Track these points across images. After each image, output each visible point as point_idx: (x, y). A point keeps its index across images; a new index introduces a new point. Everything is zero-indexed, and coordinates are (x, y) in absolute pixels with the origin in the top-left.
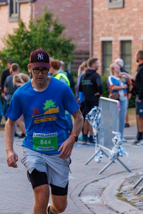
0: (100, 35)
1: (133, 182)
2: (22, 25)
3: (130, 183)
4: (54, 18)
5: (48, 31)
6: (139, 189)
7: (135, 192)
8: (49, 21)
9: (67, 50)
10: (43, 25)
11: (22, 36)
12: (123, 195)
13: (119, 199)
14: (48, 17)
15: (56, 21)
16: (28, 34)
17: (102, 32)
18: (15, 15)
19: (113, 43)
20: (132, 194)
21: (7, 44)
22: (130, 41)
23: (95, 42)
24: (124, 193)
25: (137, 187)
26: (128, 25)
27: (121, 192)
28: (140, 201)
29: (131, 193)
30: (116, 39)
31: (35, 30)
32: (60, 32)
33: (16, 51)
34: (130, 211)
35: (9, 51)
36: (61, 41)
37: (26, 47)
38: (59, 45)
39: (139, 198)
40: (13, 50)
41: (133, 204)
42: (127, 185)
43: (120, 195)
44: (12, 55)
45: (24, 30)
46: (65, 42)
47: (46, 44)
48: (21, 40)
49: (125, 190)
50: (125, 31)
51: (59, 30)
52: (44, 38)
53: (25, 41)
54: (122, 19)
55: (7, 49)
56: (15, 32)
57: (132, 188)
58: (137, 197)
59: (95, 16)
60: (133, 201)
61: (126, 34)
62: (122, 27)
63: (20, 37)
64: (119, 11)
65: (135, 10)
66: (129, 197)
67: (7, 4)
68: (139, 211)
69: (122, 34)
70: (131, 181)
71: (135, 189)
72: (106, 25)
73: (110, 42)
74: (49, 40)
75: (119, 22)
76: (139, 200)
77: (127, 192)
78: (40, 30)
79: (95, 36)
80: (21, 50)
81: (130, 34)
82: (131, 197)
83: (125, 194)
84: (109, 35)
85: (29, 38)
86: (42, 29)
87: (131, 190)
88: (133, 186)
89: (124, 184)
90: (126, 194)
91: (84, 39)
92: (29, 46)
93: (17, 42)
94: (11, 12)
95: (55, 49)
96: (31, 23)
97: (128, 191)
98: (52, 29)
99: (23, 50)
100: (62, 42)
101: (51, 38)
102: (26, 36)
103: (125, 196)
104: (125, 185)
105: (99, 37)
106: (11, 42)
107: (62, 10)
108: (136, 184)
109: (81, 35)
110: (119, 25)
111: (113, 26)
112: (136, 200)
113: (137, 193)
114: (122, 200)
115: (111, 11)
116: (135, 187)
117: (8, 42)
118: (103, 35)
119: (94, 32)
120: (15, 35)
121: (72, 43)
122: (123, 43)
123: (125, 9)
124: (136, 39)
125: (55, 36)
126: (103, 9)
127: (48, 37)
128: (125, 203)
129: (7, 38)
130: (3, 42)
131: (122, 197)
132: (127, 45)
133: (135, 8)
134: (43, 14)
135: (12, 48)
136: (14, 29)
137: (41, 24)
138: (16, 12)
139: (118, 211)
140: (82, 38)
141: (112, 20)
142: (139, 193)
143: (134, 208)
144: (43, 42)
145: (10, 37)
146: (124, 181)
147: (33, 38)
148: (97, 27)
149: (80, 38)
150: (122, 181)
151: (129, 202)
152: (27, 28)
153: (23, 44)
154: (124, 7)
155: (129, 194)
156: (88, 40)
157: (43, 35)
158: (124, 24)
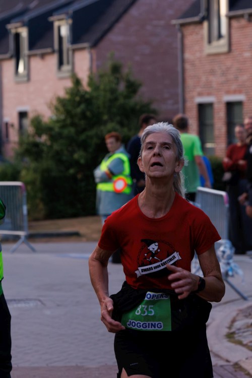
0: (196, 94)
1: (250, 314)
2: (77, 82)
3: (246, 317)
4: (125, 71)
5: (117, 90)
8: (118, 76)
10: (109, 81)
11: (77, 99)
12: (236, 336)
13: (229, 341)
14: (116, 69)
15: (128, 75)
16: (87, 96)
17: (199, 89)
18: (66, 68)
19: (216, 106)
20: (250, 333)
22: (240, 103)
23: (188, 104)
26: (236, 79)
27: (233, 330)
29: (248, 331)
30: (218, 100)
31: (97, 89)
32: (135, 92)
33: (68, 121)
34: (247, 359)
35: (58, 121)
36: (136, 105)
37: (83, 115)
38: (133, 110)
40: (64, 120)
41: (251, 349)
42: (242, 319)
43: (232, 335)
44: (64, 126)
45: (80, 89)
46: (143, 106)
47: (114, 110)
48: (76, 104)
49: (238, 327)
50: (234, 87)
51: (132, 88)
52: (110, 101)
53: (83, 106)
54: (228, 69)
55: (54, 118)
56: (67, 93)
57: (249, 324)
59: (187, 66)
60: (250, 344)
61: (235, 92)
62: (227, 81)
63: (75, 100)
64: (222, 57)
65: (247, 55)
67: (53, 52)
69: (228, 92)
70: (247, 314)
72: (204, 79)
73: (211, 105)
74: (118, 104)
75: (224, 74)
77: (242, 331)
78: (104, 89)
79: (188, 96)
80: (76, 120)
81: (240, 92)
82: (249, 338)
83: (238, 333)
84: (209, 94)
85: (88, 102)
86: (108, 88)
87: (248, 327)
89: (237, 318)
90: (240, 334)
91: (170, 102)
92: (88, 114)
93: (70, 108)
94: (61, 63)
95: (128, 117)
96: (91, 79)
97: (244, 328)
98: (122, 87)
99: (80, 120)
100: (138, 107)
101: (121, 101)
102: (83, 99)
103: (240, 336)
104: (239, 320)
105: (193, 98)
106: (61, 109)
107: (137, 58)
109: (166, 96)
110: (223, 79)
111: (215, 80)
114: (233, 342)
115: (212, 58)
117: (57, 109)
118: (200, 94)
119: (187, 90)
120: (67, 97)
121: (154, 106)
122: (230, 106)
123: (232, 54)
124: (250, 99)
125: (127, 97)
126: (198, 55)
127: (116, 99)
128: (239, 347)
129: (55, 102)
130: (50, 108)
131: (233, 337)
132: (236, 109)
133: (247, 51)
134: (109, 65)
135: (62, 117)
136: (65, 88)
137: (106, 79)
138: (68, 62)
139: (230, 359)
140: (169, 99)
141: (212, 72)
144: (110, 107)
145: (60, 100)
146: (238, 315)
147: (94, 101)
148: (190, 82)
149: (164, 100)
150: (234, 314)
151: (245, 346)
152: (85, 86)
153: (79, 110)
154: (230, 50)
155: (245, 334)
156: (176, 103)
157: (109, 95)
158: (231, 77)
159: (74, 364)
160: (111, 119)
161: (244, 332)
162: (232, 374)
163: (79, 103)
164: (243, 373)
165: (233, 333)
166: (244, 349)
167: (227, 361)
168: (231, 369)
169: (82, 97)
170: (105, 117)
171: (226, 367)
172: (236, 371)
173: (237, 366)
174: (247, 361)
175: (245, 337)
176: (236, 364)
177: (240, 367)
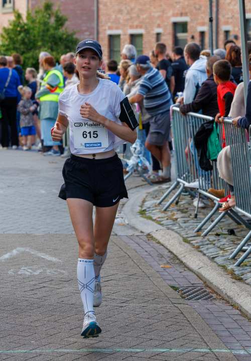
0: (107, 28)
1: (156, 197)
2: (19, 16)
3: (154, 198)
4: (55, 9)
5: (49, 23)
6: (165, 205)
7: (160, 209)
8: (49, 12)
9: (70, 44)
10: (43, 16)
11: (19, 29)
12: (146, 213)
13: (142, 217)
14: (48, 7)
15: (57, 12)
16: (26, 27)
17: (109, 24)
18: (8, 5)
19: (122, 37)
20: (158, 211)
21: (1, 38)
22: (141, 35)
23: (101, 36)
24: (147, 210)
25: (163, 203)
26: (138, 17)
27: (143, 209)
28: (167, 219)
29: (156, 209)
30: (124, 32)
31: (33, 22)
32: (62, 25)
33: (11, 46)
34: (157, 231)
35: (3, 46)
36: (63, 34)
37: (23, 42)
38: (61, 39)
39: (166, 215)
40: (8, 45)
41: (159, 223)
42: (150, 200)
43: (143, 212)
44: (7, 50)
45: (21, 22)
46: (68, 36)
47: (47, 38)
48: (18, 33)
49: (148, 206)
50: (136, 23)
51: (60, 21)
52: (44, 31)
53: (22, 35)
54: (132, 9)
56: (10, 25)
57: (157, 204)
58: (163, 215)
59: (101, 6)
60: (159, 219)
61: (137, 27)
62: (131, 18)
63: (16, 30)
66: (154, 214)
68: (167, 231)
69: (132, 27)
70: (154, 196)
71: (161, 206)
72: (113, 17)
73: (118, 36)
74: (49, 33)
75: (128, 13)
76: (165, 219)
77: (151, 209)
78: (39, 22)
79: (101, 30)
80: (17, 45)
81: (141, 27)
82: (157, 215)
84: (117, 28)
85: (27, 31)
86: (42, 21)
87: (156, 206)
88: (158, 201)
89: (146, 199)
90: (150, 211)
91: (87, 33)
92: (26, 40)
93: (13, 36)
94: (4, 2)
95: (56, 44)
96: (29, 14)
97: (153, 207)
98: (52, 20)
99: (20, 45)
100: (65, 36)
101: (52, 31)
102: (23, 29)
103: (150, 213)
104: (148, 200)
105: (105, 30)
106: (6, 36)
108: (161, 199)
109: (84, 28)
110: (128, 17)
111: (122, 17)
112: (162, 218)
113: (163, 209)
114: (145, 218)
116: (160, 203)
117: (3, 37)
118: (110, 28)
119: (100, 25)
120: (11, 27)
121: (75, 37)
122: (133, 37)
124: (148, 33)
125: (56, 28)
127: (48, 30)
128: (150, 222)
129: (1, 31)
132: (138, 40)
134: (41, 5)
135: (7, 43)
136: (9, 21)
137: (39, 16)
138: (10, 2)
140: (86, 31)
141: (120, 11)
142: (165, 210)
143: (161, 227)
144: (43, 36)
145: (5, 30)
146: (147, 196)
147: (31, 31)
148: (102, 18)
149: (82, 32)
150: (144, 196)
151: (154, 220)
152: (24, 19)
153: (19, 38)
155: (154, 211)
156: (91, 34)
157: (42, 27)
158: (134, 15)
159: (24, 233)
160: (44, 45)
162: (146, 242)
163: (20, 32)
164: (154, 242)
165: (145, 211)
166: (155, 224)
167: (142, 232)
168: (145, 238)
169: (22, 27)
170: (40, 44)
171: (141, 237)
172: (149, 240)
173: (149, 236)
174: (157, 232)
176: (149, 234)
177: (152, 237)
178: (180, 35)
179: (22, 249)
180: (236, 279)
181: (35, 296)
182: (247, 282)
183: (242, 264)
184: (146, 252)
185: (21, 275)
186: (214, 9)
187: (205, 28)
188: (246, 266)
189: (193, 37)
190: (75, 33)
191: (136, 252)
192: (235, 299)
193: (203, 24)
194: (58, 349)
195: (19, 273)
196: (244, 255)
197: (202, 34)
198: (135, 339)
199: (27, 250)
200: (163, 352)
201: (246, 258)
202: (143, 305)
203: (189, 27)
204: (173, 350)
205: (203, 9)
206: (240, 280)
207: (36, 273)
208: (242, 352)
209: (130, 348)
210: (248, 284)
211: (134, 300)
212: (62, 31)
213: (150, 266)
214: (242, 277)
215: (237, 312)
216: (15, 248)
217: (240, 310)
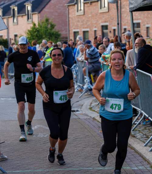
2: (35, 25)
4: (50, 21)
8: (48, 22)
9: (57, 36)
10: (45, 24)
11: (35, 30)
12: (93, 108)
13: (91, 110)
14: (47, 20)
15: (51, 22)
16: (38, 29)
17: (74, 27)
18: (30, 20)
19: (79, 32)
20: (97, 107)
21: (27, 34)
22: (88, 32)
23: (70, 32)
26: (86, 23)
27: (91, 107)
30: (81, 30)
31: (41, 27)
32: (53, 28)
33: (32, 38)
35: (28, 38)
36: (54, 32)
37: (37, 36)
38: (53, 34)
40: (30, 37)
41: (98, 113)
42: (94, 103)
44: (30, 39)
45: (36, 27)
46: (56, 33)
47: (47, 34)
49: (93, 105)
50: (85, 26)
51: (53, 26)
52: (45, 31)
53: (36, 33)
54: (84, 20)
55: (27, 37)
56: (31, 28)
59: (70, 19)
60: (98, 111)
61: (86, 28)
62: (83, 24)
63: (34, 31)
64: (82, 16)
65: (90, 15)
67: (26, 15)
69: (84, 28)
70: (96, 101)
72: (76, 24)
73: (78, 32)
74: (48, 32)
75: (82, 22)
78: (44, 27)
79: (70, 29)
80: (34, 37)
81: (88, 28)
84: (77, 29)
85: (38, 31)
87: (96, 105)
88: (98, 103)
89: (92, 103)
91: (64, 31)
92: (38, 35)
93: (32, 33)
94: (28, 19)
95: (51, 36)
96: (39, 24)
98: (49, 26)
99: (36, 37)
100: (55, 33)
101: (49, 31)
105: (72, 30)
106: (29, 33)
107: (53, 17)
109: (63, 29)
111: (79, 24)
115: (78, 17)
117: (28, 34)
118: (74, 29)
119: (70, 27)
120: (31, 30)
121: (59, 33)
122: (84, 32)
123: (85, 15)
124: (91, 30)
125: (51, 30)
126: (74, 16)
127: (47, 30)
128: (94, 112)
129: (27, 31)
130: (25, 33)
131: (92, 109)
132: (86, 34)
133: (90, 14)
134: (44, 19)
135: (30, 36)
136: (30, 27)
137: (44, 24)
138: (31, 18)
139: (91, 116)
141: (78, 21)
144: (45, 33)
145: (29, 31)
146: (92, 101)
147: (40, 31)
148: (71, 25)
149: (62, 31)
150: (91, 101)
151: (96, 112)
153: (35, 34)
154: (84, 14)
156: (66, 31)
157: (45, 29)
158: (85, 23)
159: (40, 118)
160: (46, 37)
161: (95, 107)
162: (93, 122)
163: (35, 32)
164: (96, 121)
165: (92, 108)
166: (96, 113)
167: (91, 117)
168: (92, 120)
169: (36, 29)
170: (44, 36)
171: (90, 119)
174: (97, 117)
175: (96, 109)
176: (94, 118)
177: (95, 119)
178: (105, 31)
179: (39, 126)
180: (132, 136)
181: (45, 146)
182: (137, 137)
183: (135, 130)
184: (93, 125)
185: (39, 137)
186: (119, 19)
187: (116, 28)
188: (136, 130)
189: (110, 32)
190: (59, 31)
191: (88, 125)
192: (132, 145)
193: (115, 26)
194: (56, 169)
195: (38, 136)
196: (136, 126)
197: (114, 30)
198: (89, 164)
199: (41, 126)
200: (102, 169)
201: (136, 127)
202: (92, 149)
203: (108, 27)
204: (106, 168)
205: (114, 19)
206: (134, 137)
207: (45, 136)
208: (136, 168)
209: (87, 168)
210: (138, 138)
211: (88, 147)
212: (53, 30)
213: (95, 132)
214: (135, 135)
215: (133, 151)
216: (36, 125)
217: (134, 150)
